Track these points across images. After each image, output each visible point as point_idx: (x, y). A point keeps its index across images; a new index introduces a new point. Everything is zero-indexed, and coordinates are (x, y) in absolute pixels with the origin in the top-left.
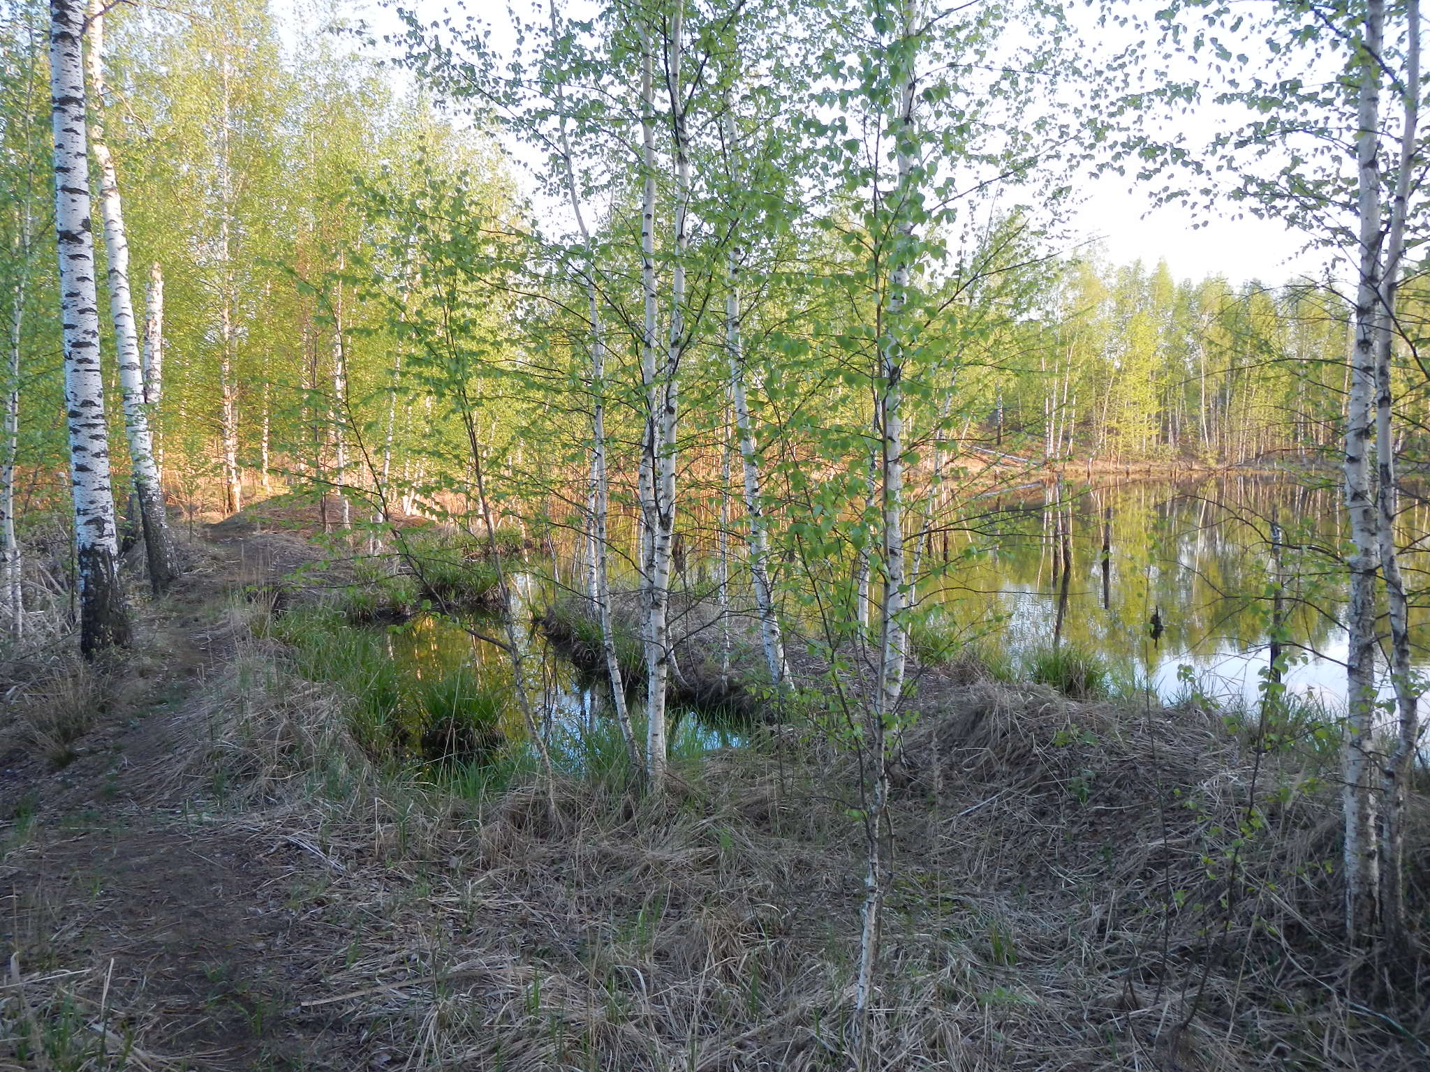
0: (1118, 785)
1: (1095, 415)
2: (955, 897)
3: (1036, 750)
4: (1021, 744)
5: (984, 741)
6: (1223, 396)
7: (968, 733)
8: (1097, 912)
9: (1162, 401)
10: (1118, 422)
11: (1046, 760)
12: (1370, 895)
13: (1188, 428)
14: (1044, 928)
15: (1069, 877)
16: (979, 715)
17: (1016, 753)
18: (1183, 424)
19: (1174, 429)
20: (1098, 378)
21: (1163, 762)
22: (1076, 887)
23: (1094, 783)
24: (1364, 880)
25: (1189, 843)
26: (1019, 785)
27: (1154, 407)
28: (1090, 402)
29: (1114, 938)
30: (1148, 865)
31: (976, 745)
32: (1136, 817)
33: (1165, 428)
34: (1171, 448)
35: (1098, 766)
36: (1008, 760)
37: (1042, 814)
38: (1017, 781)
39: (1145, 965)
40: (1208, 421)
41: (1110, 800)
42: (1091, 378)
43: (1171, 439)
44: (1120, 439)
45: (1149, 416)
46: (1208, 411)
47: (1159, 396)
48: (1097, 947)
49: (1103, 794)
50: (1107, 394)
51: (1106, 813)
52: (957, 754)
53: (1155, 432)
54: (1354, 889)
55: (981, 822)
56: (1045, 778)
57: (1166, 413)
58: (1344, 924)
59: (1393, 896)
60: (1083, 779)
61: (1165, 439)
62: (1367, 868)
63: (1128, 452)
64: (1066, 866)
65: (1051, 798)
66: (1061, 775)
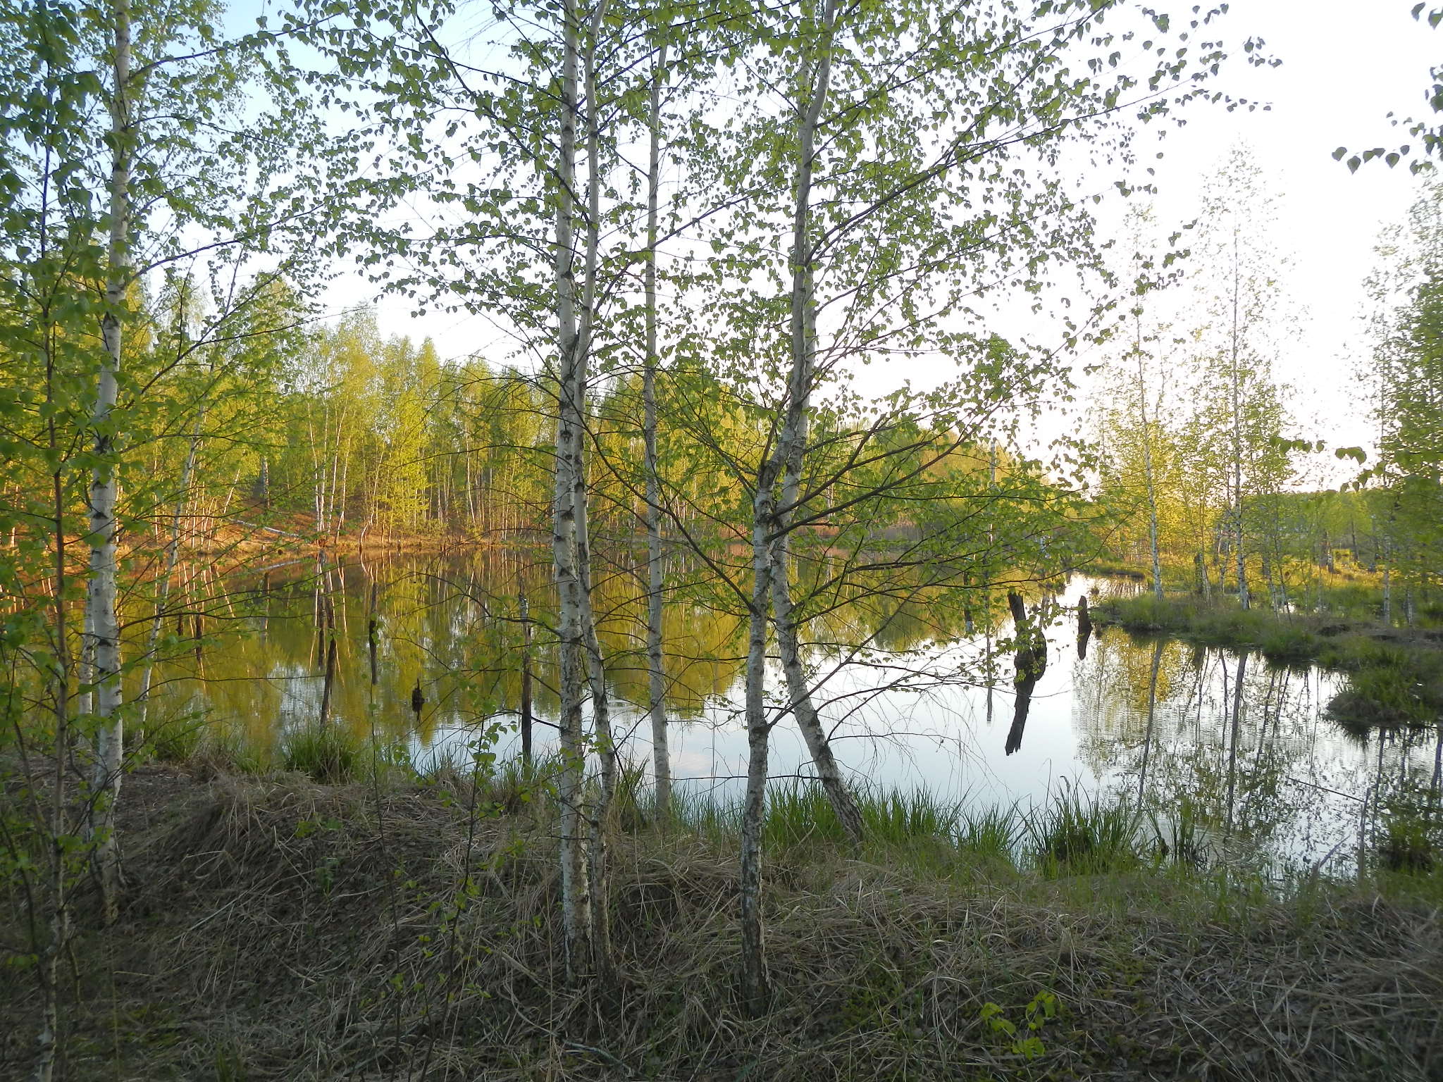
0: (363, 870)
1: (366, 489)
2: (179, 1026)
3: (278, 845)
4: (262, 841)
5: (219, 844)
6: (487, 474)
7: (202, 836)
8: (336, 1007)
9: (431, 477)
10: (389, 497)
11: (288, 854)
12: (585, 938)
13: (456, 504)
14: (279, 1038)
15: (308, 976)
16: (216, 814)
17: (256, 851)
18: (451, 500)
19: (443, 504)
20: (368, 453)
21: (409, 838)
22: (315, 985)
23: (338, 871)
24: (580, 924)
25: (430, 916)
26: (257, 886)
27: (423, 484)
28: (361, 477)
29: (353, 1032)
30: (389, 947)
31: (212, 848)
32: (380, 899)
33: (434, 504)
34: (441, 523)
35: (343, 853)
36: (246, 860)
37: (282, 913)
38: (256, 882)
39: (382, 1053)
40: (474, 498)
41: (356, 886)
42: (361, 453)
43: (440, 514)
44: (391, 513)
45: (419, 491)
46: (474, 488)
47: (427, 473)
48: (335, 1046)
49: (348, 881)
50: (378, 470)
51: (351, 899)
52: (188, 861)
53: (425, 507)
54: (572, 934)
55: (214, 933)
56: (286, 873)
57: (435, 489)
58: (565, 969)
59: (602, 935)
60: (327, 868)
61: (435, 514)
62: (581, 913)
63: (399, 527)
64: (306, 965)
65: (293, 894)
66: (304, 868)
